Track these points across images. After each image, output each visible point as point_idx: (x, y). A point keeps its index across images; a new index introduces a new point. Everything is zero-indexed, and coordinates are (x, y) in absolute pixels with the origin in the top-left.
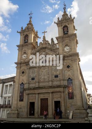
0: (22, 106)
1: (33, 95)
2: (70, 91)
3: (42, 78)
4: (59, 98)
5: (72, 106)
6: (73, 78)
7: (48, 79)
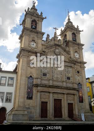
0: (31, 105)
1: (46, 94)
2: (81, 95)
3: (55, 76)
4: (72, 100)
5: (82, 109)
6: (82, 83)
7: (61, 79)
